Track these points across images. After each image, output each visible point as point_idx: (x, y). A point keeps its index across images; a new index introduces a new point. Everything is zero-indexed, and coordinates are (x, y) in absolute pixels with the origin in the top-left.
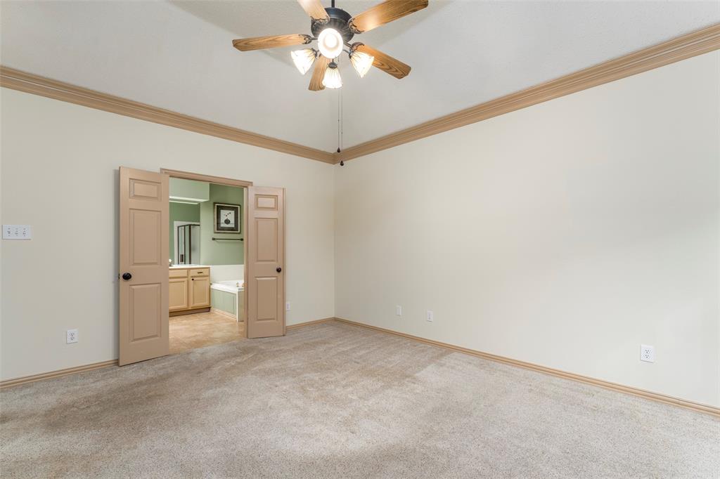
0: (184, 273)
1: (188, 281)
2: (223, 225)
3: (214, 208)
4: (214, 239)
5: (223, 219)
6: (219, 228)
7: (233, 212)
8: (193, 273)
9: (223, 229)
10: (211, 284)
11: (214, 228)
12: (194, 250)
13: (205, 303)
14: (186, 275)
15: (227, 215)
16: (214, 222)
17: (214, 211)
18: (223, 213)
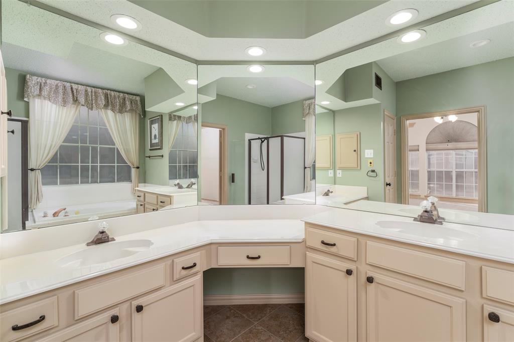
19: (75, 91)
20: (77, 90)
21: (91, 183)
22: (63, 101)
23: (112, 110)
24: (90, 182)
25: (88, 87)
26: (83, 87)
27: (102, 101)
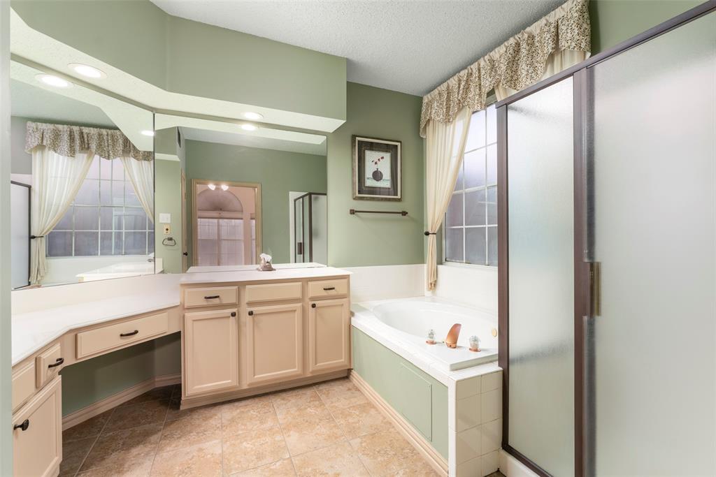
0: (295, 291)
1: (304, 310)
2: (370, 182)
3: (353, 146)
4: (353, 212)
5: (369, 170)
6: (363, 191)
7: (387, 156)
8: (315, 290)
9: (373, 190)
10: (352, 314)
11: (353, 188)
12: (317, 235)
13: (339, 362)
14: (298, 295)
15: (378, 162)
16: (353, 176)
17: (353, 154)
18: (370, 156)
19: (85, 136)
20: (88, 134)
21: (115, 254)
22: (71, 151)
23: (135, 157)
24: (113, 253)
25: (102, 130)
26: (95, 129)
27: (120, 147)
